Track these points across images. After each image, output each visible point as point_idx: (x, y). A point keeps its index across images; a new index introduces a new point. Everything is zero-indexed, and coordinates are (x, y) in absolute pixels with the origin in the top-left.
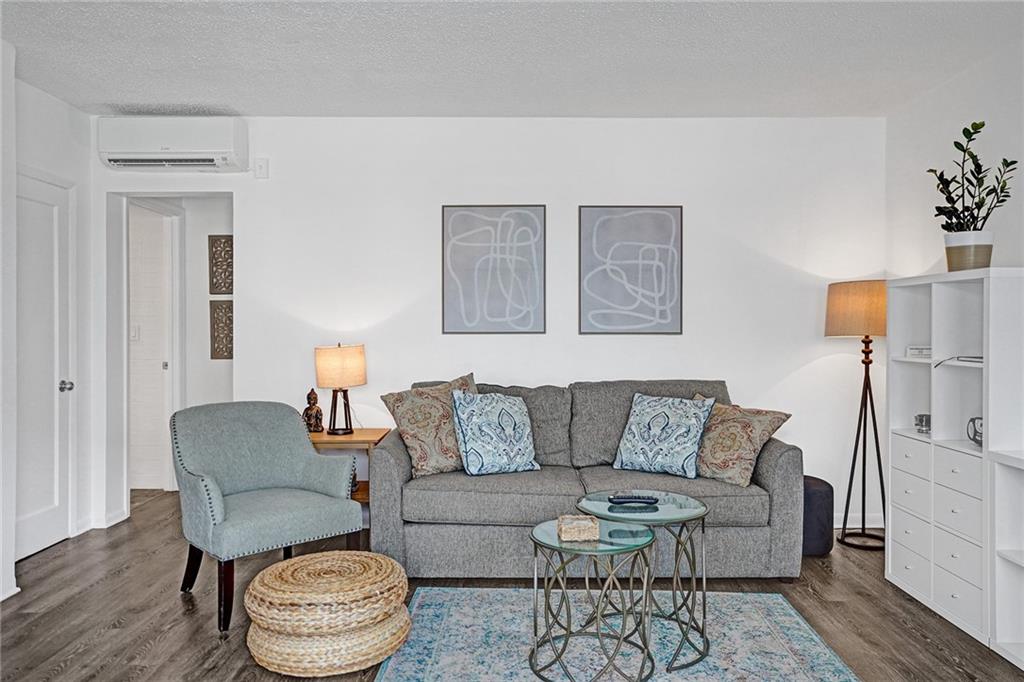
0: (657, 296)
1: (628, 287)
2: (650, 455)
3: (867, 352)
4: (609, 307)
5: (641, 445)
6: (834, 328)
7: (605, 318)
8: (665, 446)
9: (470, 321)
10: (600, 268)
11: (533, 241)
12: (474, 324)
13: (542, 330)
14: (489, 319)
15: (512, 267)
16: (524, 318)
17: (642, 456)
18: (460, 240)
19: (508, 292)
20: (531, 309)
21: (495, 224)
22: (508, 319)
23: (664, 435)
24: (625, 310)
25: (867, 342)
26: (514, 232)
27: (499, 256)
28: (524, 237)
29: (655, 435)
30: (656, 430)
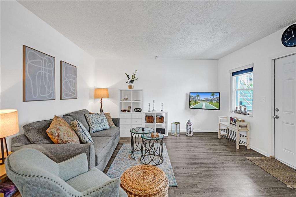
0: (74, 89)
1: (70, 86)
2: (101, 127)
3: (101, 101)
4: (67, 92)
5: (98, 125)
6: (96, 97)
7: (66, 95)
8: (104, 124)
9: (35, 96)
10: (65, 80)
11: (52, 68)
12: (36, 97)
13: (54, 99)
14: (41, 95)
15: (47, 76)
16: (50, 94)
17: (99, 128)
18: (31, 62)
19: (46, 86)
20: (52, 92)
21: (42, 60)
22: (46, 95)
23: (102, 122)
24: (69, 93)
25: (101, 99)
26: (47, 64)
27: (44, 72)
28: (50, 67)
29: (100, 122)
30: (100, 121)
